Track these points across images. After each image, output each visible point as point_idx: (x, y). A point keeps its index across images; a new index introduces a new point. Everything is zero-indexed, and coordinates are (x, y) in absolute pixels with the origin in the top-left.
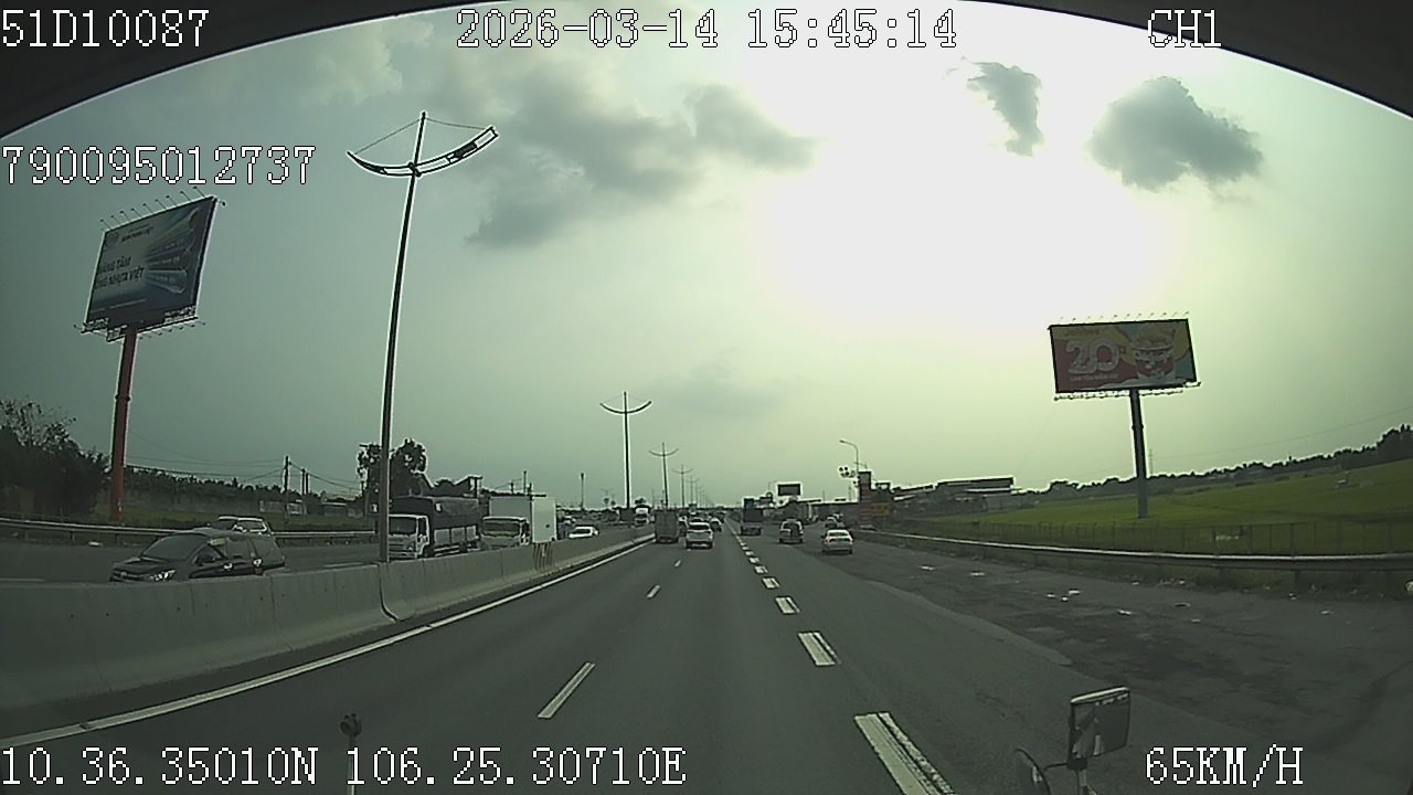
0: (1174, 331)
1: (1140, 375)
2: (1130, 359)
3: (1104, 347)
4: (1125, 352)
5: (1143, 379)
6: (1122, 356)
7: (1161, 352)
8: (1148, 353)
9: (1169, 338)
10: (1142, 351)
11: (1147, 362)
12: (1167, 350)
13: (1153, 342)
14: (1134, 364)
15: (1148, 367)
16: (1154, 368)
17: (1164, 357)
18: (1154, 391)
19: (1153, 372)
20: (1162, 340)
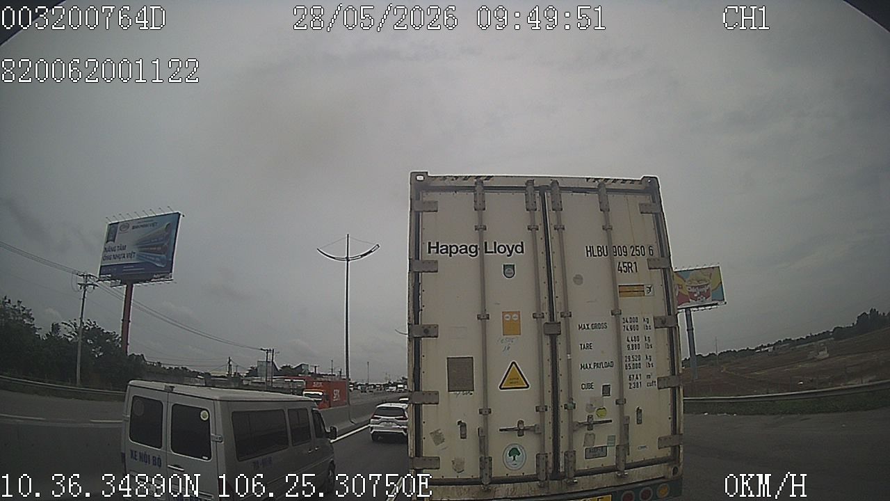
0: (711, 274)
1: (690, 300)
2: (685, 292)
4: (682, 288)
5: (693, 303)
6: (681, 290)
7: (702, 287)
8: (695, 287)
9: (708, 278)
10: (692, 287)
11: (695, 293)
12: (707, 285)
13: (698, 281)
14: (687, 294)
15: (696, 295)
16: (698, 296)
17: (705, 289)
18: (700, 308)
19: (699, 298)
20: (705, 280)
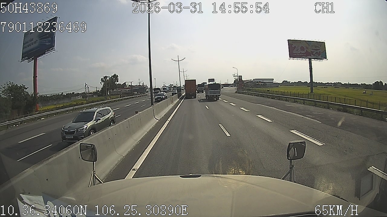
0: (321, 45)
1: (312, 55)
2: (309, 51)
3: (303, 47)
4: (308, 49)
6: (307, 50)
8: (314, 50)
9: (319, 46)
10: (312, 49)
12: (319, 49)
13: (315, 47)
15: (314, 53)
17: (318, 51)
18: (315, 60)
19: (315, 55)
20: (318, 47)
